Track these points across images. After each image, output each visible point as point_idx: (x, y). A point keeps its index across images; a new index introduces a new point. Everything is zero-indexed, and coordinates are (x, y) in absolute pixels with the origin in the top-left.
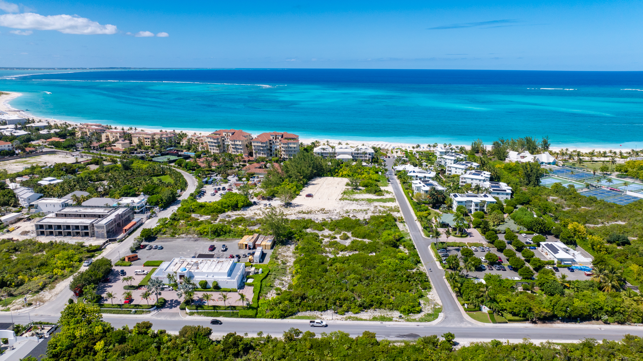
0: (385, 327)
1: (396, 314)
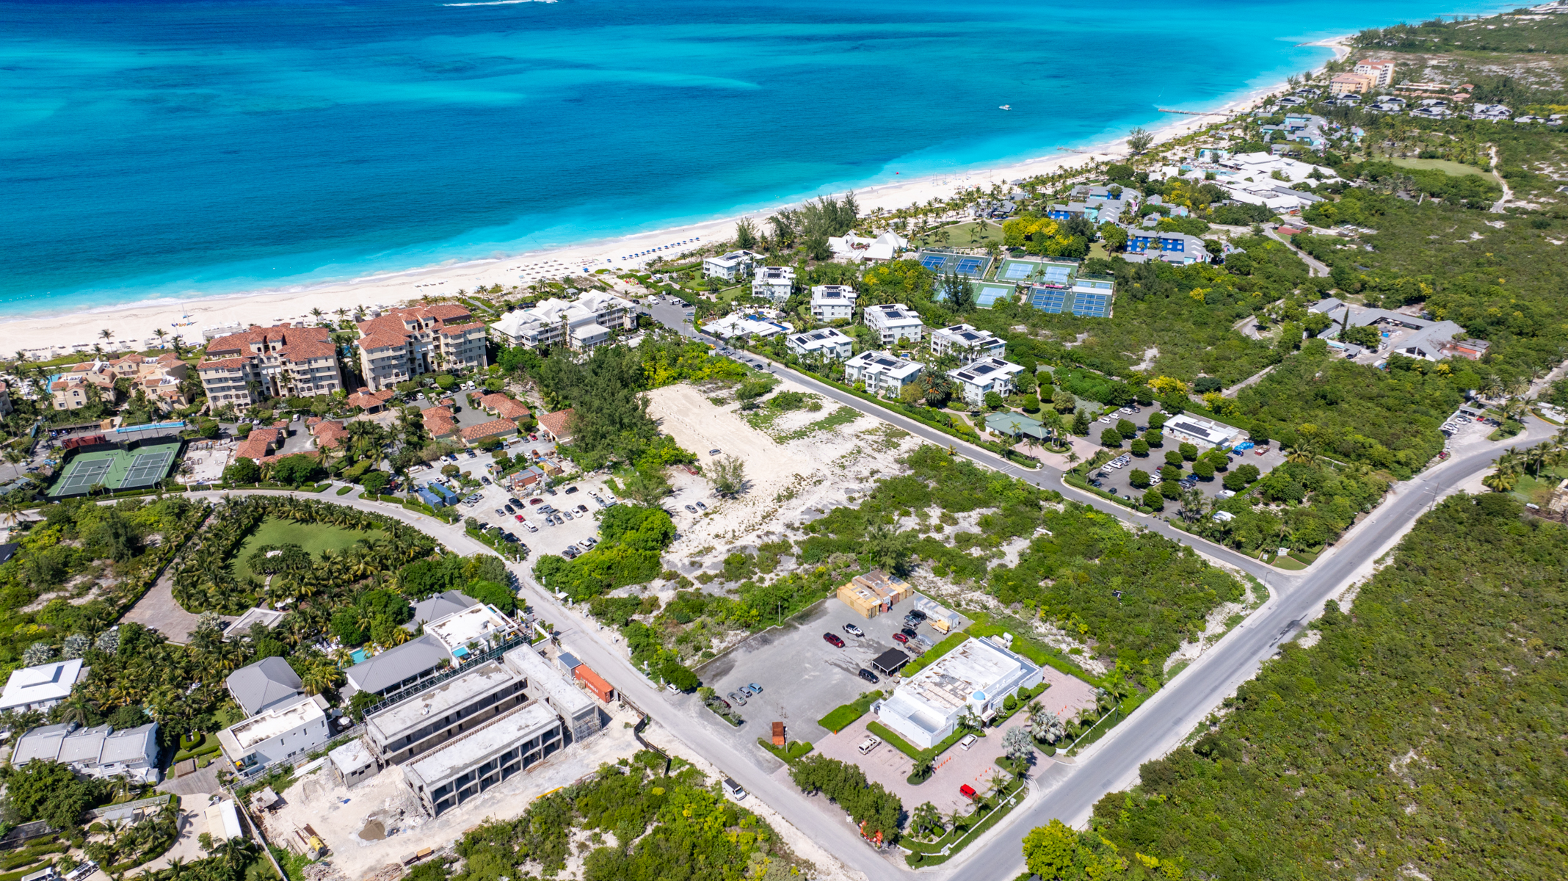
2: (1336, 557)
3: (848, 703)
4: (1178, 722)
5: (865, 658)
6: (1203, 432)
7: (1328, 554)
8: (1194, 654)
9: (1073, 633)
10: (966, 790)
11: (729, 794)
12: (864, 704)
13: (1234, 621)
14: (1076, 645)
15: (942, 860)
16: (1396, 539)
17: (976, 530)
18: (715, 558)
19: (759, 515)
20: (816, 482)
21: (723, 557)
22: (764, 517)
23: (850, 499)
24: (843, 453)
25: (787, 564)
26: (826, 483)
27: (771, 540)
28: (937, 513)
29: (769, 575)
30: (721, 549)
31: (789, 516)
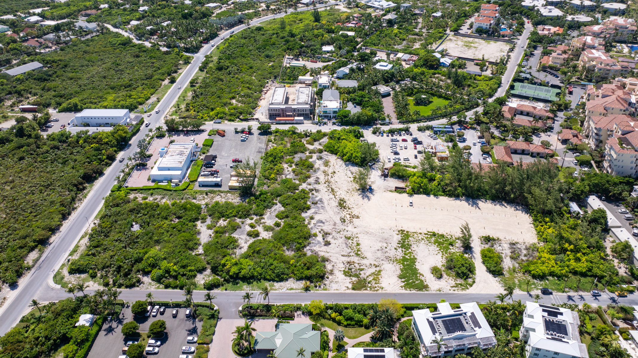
18: (318, 164)
19: (336, 189)
20: (343, 221)
21: (316, 166)
22: (332, 190)
23: (312, 218)
24: (364, 247)
25: (291, 176)
26: (338, 222)
27: (311, 180)
28: (265, 235)
29: (290, 169)
30: (323, 168)
31: (323, 194)
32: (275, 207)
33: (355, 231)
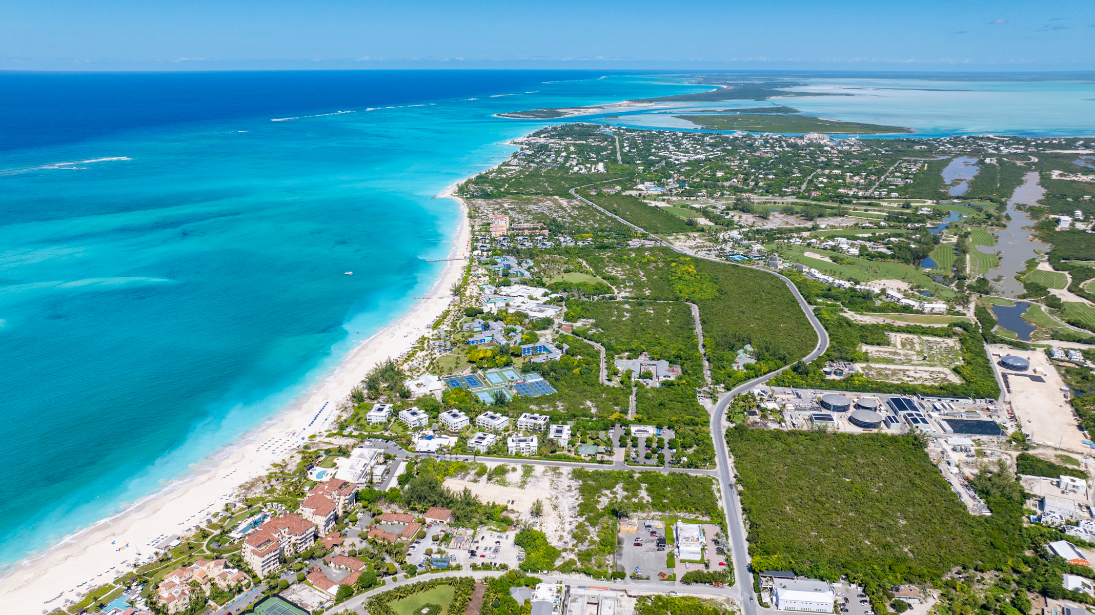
0: (725, 492)
1: (714, 487)
2: (719, 459)
3: (666, 559)
4: (738, 524)
5: (653, 545)
6: (646, 431)
7: (717, 460)
8: (721, 504)
9: (691, 512)
10: (721, 564)
11: (673, 595)
12: (671, 556)
13: (719, 490)
14: (695, 516)
15: (734, 582)
16: (727, 449)
17: (625, 493)
18: (568, 538)
19: (557, 517)
20: (556, 498)
21: (570, 536)
22: (560, 517)
23: (577, 499)
24: (549, 483)
25: (591, 529)
26: (560, 497)
27: (575, 524)
28: (607, 492)
29: (592, 535)
30: (565, 534)
31: (567, 513)
32: (603, 507)
33: (551, 492)
